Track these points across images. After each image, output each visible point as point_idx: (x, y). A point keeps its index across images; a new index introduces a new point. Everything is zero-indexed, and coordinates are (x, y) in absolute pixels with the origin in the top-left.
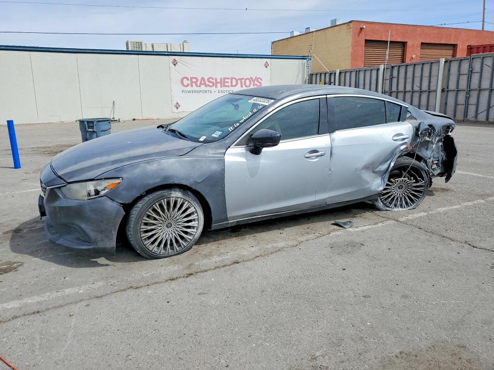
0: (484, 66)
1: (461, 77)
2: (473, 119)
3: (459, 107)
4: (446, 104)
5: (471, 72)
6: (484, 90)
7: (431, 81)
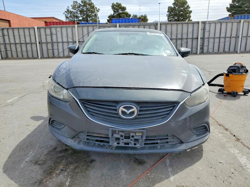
0: (57, 31)
1: (47, 36)
2: (57, 56)
3: (49, 51)
4: (42, 50)
5: (51, 34)
6: (60, 42)
7: (31, 38)
